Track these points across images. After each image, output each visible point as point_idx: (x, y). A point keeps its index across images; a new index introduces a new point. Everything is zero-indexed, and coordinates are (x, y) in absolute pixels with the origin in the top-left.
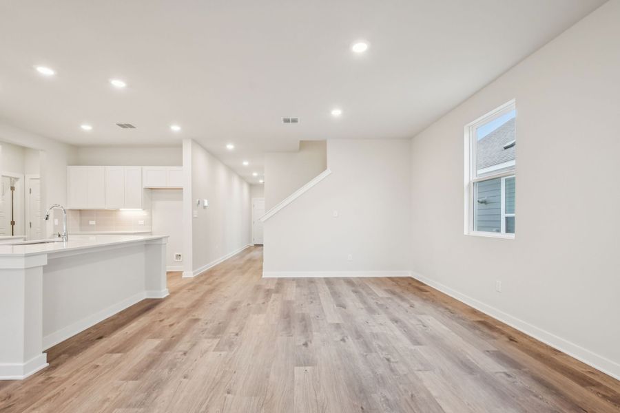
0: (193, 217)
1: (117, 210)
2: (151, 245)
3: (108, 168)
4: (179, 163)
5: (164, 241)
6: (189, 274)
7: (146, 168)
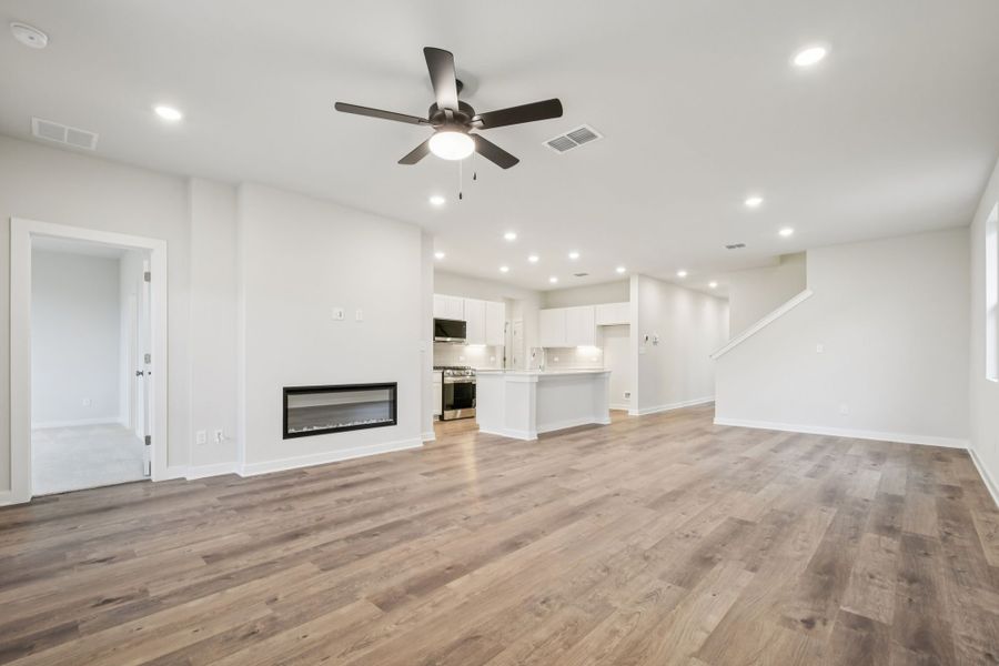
0: (639, 355)
1: (575, 348)
2: (596, 377)
3: (569, 309)
4: (627, 299)
5: (606, 375)
6: (634, 412)
7: (598, 306)
